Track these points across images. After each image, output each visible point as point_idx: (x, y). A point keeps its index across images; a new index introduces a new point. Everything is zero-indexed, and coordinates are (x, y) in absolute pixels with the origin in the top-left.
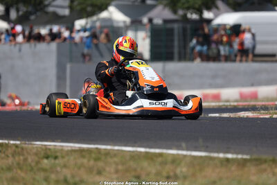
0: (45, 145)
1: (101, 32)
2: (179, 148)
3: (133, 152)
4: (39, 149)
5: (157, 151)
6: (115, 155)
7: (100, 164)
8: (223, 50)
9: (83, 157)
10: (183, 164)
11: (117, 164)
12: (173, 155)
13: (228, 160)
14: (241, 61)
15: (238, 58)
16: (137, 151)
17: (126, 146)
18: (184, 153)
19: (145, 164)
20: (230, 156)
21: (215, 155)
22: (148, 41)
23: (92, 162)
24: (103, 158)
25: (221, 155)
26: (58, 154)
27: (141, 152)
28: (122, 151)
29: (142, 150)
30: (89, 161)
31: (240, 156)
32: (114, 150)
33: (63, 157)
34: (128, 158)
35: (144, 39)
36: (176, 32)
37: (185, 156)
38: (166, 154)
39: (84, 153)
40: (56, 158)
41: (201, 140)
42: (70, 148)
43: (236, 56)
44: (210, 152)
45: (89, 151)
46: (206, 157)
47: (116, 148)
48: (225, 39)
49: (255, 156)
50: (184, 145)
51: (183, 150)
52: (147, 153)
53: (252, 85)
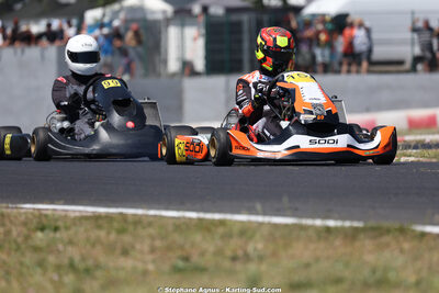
0: (39, 210)
1: (127, 29)
2: (251, 211)
3: (178, 218)
4: (30, 216)
5: (217, 216)
6: (150, 224)
7: (127, 238)
8: (321, 55)
9: (99, 227)
10: (258, 236)
11: (152, 238)
12: (242, 222)
13: (328, 230)
14: (349, 72)
15: (345, 68)
16: (184, 218)
17: (167, 209)
18: (260, 219)
19: (198, 237)
20: (331, 223)
21: (309, 222)
22: (201, 43)
23: (113, 236)
24: (131, 228)
25: (318, 222)
26: (60, 224)
27: (190, 219)
28: (162, 217)
29: (193, 215)
30: (108, 233)
31: (347, 224)
32: (147, 216)
33: (67, 228)
34: (170, 228)
35: (195, 39)
36: (246, 27)
37: (261, 224)
38: (230, 221)
39: (100, 222)
40: (56, 229)
41: (285, 199)
42: (77, 214)
43: (341, 64)
44: (300, 217)
45: (108, 217)
46: (294, 225)
47: (152, 212)
48: (323, 37)
49: (372, 223)
50: (259, 207)
51: (257, 214)
52: (200, 220)
53: (368, 110)
